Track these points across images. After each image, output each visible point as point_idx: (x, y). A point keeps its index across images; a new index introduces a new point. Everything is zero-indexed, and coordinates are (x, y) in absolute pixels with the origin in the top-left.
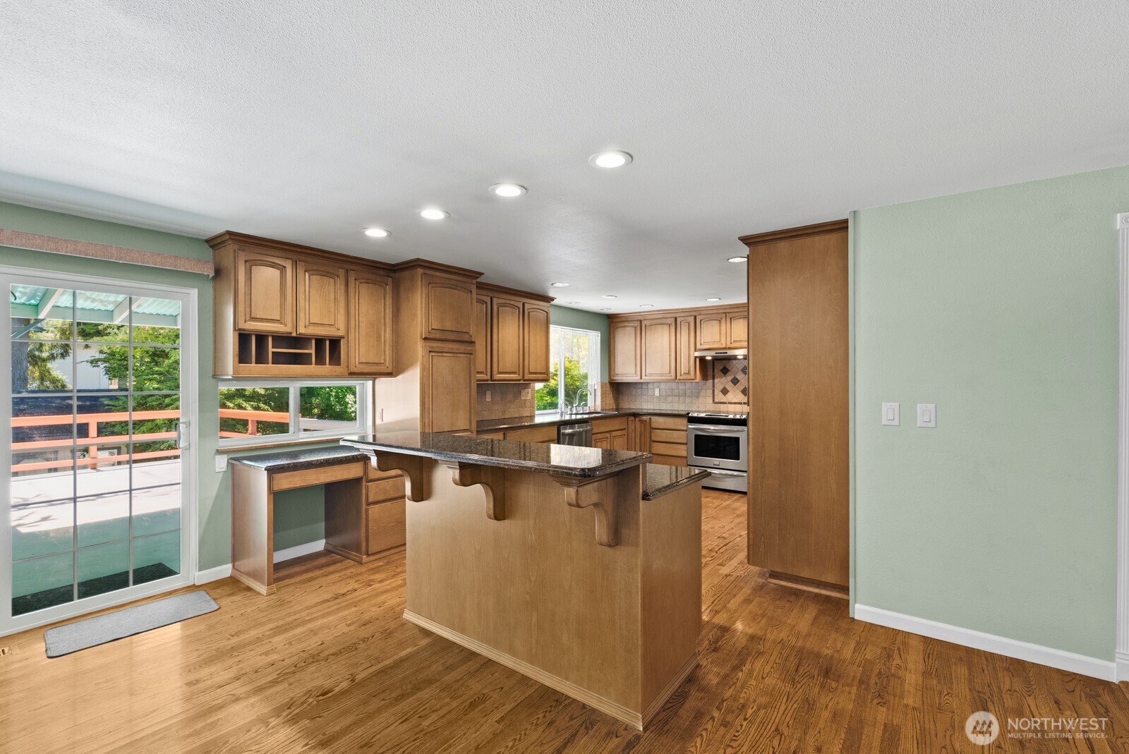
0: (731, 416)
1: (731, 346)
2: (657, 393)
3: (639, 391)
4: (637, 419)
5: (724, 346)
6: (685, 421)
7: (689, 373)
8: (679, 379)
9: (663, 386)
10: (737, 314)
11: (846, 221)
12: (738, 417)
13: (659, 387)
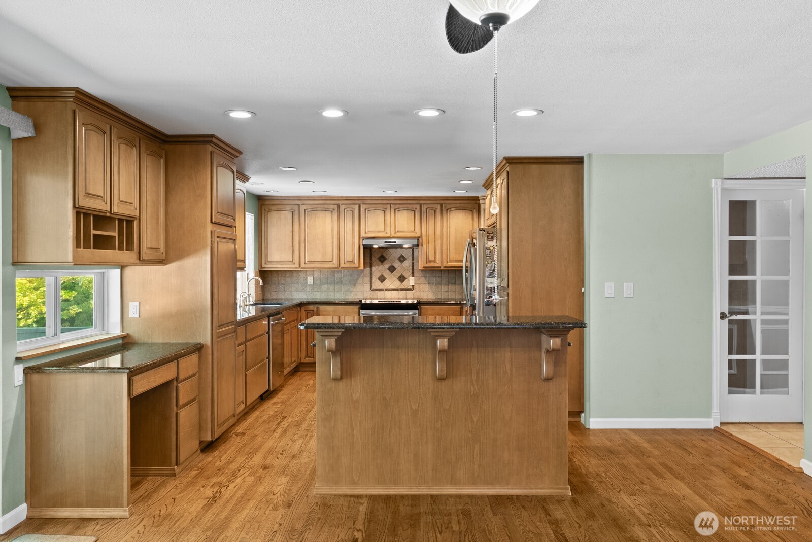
0: (403, 302)
1: (396, 235)
2: (310, 280)
3: (289, 280)
4: (303, 309)
5: (388, 235)
6: (356, 308)
7: (353, 261)
8: (342, 267)
9: (316, 274)
10: (401, 206)
11: (582, 158)
12: (410, 302)
13: (312, 275)
